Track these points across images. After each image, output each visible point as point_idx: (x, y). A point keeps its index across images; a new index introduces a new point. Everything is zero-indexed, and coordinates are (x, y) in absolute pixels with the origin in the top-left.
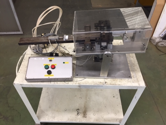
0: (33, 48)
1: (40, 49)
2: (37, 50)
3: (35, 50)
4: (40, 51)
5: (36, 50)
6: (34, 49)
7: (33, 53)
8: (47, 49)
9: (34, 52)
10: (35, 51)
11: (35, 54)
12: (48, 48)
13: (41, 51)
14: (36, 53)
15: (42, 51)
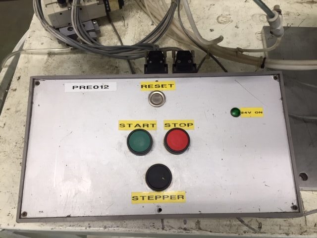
0: (53, 21)
1: (90, 26)
2: (75, 31)
3: (64, 30)
4: (86, 34)
5: (70, 29)
6: (57, 25)
7: (57, 47)
8: (118, 25)
9: (60, 42)
10: (63, 35)
11: (68, 50)
12: (122, 18)
13: (92, 35)
14: (68, 45)
15: (99, 33)
